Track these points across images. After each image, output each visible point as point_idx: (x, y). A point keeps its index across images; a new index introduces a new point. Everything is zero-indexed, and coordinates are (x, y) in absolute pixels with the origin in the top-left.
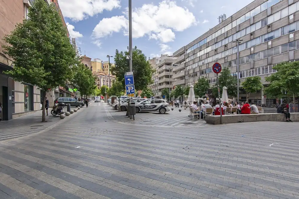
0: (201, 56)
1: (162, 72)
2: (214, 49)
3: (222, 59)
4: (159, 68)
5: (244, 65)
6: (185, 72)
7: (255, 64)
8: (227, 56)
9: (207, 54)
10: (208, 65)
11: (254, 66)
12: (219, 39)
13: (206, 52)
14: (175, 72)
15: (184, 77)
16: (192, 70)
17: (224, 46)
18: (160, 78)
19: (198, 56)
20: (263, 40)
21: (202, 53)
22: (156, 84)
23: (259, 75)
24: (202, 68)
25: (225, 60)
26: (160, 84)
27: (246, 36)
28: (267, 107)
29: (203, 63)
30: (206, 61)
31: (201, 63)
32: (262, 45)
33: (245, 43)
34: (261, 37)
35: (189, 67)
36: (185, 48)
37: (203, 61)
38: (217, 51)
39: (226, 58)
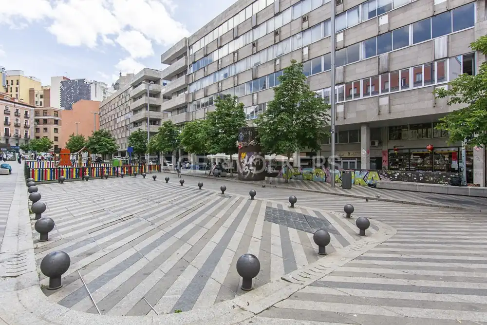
0: (221, 59)
1: (140, 97)
2: (251, 41)
3: (268, 64)
4: (133, 88)
5: (320, 77)
6: (187, 96)
7: (347, 73)
8: (280, 57)
9: (234, 55)
10: (236, 78)
11: (344, 77)
12: (261, 17)
13: (231, 50)
14: (167, 97)
15: (186, 107)
16: (201, 91)
17: (273, 33)
18: (135, 111)
19: (215, 59)
20: (367, 15)
21: (224, 52)
22: (128, 123)
23: (356, 99)
24: (223, 86)
25: (275, 65)
26: (136, 124)
27: (324, 7)
28: (414, 181)
29: (226, 75)
30: (233, 71)
31: (220, 76)
32: (364, 25)
33: (322, 24)
34: (361, 7)
35: (195, 84)
36: (186, 42)
37: (226, 71)
38: (256, 46)
39: (278, 62)
